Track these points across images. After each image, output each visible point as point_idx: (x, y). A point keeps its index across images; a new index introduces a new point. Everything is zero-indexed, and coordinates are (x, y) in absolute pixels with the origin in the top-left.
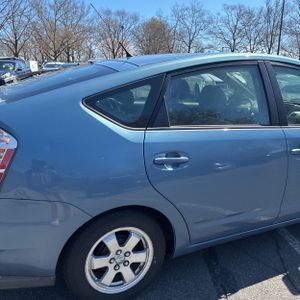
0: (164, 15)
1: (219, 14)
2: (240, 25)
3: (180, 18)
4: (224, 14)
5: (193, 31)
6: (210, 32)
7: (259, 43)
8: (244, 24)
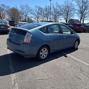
0: (17, 7)
1: (33, 8)
2: (39, 12)
3: (23, 8)
4: (35, 8)
5: (27, 12)
6: (31, 13)
7: (44, 17)
8: (40, 12)
